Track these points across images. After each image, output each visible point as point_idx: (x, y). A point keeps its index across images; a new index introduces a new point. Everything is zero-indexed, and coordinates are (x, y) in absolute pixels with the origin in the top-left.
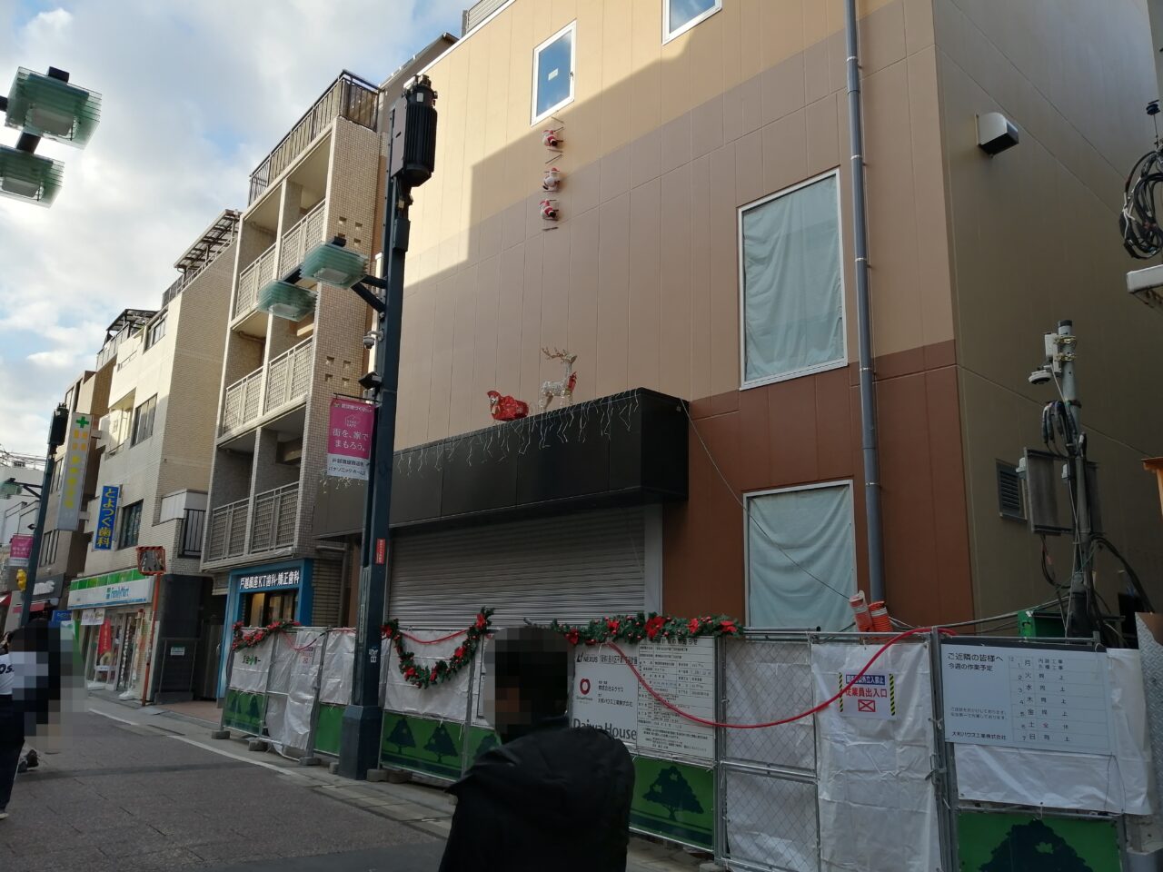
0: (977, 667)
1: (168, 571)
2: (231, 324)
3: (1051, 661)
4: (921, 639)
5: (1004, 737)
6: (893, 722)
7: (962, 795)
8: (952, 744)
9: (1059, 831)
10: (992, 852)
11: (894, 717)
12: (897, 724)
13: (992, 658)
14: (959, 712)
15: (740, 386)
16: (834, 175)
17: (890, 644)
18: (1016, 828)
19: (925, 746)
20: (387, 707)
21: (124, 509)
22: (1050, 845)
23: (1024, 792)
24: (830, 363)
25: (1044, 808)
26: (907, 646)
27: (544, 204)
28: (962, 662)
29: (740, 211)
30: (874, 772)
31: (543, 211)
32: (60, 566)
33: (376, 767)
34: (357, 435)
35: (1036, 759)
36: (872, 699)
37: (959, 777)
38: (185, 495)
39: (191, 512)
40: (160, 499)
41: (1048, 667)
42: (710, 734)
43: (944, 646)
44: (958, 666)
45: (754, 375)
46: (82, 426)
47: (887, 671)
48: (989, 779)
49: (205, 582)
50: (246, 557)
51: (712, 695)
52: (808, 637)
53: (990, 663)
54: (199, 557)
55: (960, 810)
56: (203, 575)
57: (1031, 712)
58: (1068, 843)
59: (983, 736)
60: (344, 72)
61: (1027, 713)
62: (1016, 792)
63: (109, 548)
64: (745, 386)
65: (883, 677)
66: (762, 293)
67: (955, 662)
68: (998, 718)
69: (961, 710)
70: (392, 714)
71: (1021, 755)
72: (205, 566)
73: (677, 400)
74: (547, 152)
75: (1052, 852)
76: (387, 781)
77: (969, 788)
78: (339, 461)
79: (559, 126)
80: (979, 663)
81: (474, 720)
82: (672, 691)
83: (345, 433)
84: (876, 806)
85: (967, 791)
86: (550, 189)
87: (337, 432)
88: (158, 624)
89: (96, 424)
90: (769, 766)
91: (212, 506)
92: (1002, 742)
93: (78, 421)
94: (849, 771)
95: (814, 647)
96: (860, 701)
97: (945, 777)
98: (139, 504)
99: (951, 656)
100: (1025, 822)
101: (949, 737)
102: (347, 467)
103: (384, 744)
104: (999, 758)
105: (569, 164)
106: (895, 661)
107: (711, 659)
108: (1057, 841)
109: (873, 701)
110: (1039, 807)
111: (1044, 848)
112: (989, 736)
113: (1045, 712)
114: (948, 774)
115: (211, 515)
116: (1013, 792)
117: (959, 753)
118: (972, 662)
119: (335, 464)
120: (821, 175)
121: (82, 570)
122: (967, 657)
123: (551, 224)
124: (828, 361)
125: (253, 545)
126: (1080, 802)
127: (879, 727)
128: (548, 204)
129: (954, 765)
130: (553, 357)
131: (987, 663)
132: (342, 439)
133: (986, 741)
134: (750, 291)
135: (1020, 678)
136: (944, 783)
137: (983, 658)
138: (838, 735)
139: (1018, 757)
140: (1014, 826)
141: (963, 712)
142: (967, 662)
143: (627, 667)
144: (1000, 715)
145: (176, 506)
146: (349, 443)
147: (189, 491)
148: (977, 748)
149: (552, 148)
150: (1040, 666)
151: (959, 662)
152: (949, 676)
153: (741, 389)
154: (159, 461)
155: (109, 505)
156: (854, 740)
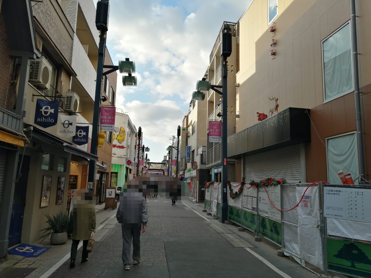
0: (335, 194)
1: (198, 168)
2: (208, 99)
3: (359, 192)
4: (317, 185)
5: (342, 216)
6: (311, 210)
7: (328, 233)
8: (326, 218)
9: (360, 247)
10: (338, 251)
11: (311, 209)
12: (312, 211)
13: (340, 191)
14: (328, 208)
15: (323, 102)
16: (349, 23)
17: (309, 187)
18: (345, 245)
19: (317, 218)
20: (229, 204)
21: (192, 152)
22: (357, 251)
23: (348, 234)
24: (349, 91)
25: (355, 240)
26: (314, 187)
27: (271, 51)
28: (330, 192)
29: (322, 42)
30: (307, 225)
31: (271, 53)
32: (183, 167)
33: (227, 220)
34: (217, 130)
35: (352, 223)
36: (307, 203)
37: (328, 228)
38: (202, 148)
39: (203, 152)
40: (198, 149)
41: (358, 194)
42: (280, 212)
43: (325, 187)
44: (329, 194)
45: (328, 98)
46: (184, 131)
47: (310, 195)
48: (336, 229)
49: (208, 171)
50: (214, 164)
51: (280, 201)
52: (296, 185)
53: (339, 193)
54: (206, 164)
55: (328, 238)
56: (207, 169)
57: (351, 209)
58: (363, 251)
59: (336, 215)
60: (224, 22)
61: (350, 209)
62: (344, 234)
63: (190, 162)
64: (325, 102)
65: (309, 197)
66: (329, 69)
67: (328, 192)
68: (341, 210)
69: (329, 207)
70: (230, 206)
71: (348, 223)
72: (207, 166)
73: (305, 109)
74: (272, 34)
75: (357, 253)
76: (230, 224)
77: (330, 231)
78: (212, 138)
79: (275, 24)
80: (335, 193)
81: (243, 208)
82: (274, 201)
83: (213, 130)
84: (308, 235)
85: (330, 232)
86: (273, 46)
87: (211, 130)
88: (198, 182)
89: (187, 130)
90: (291, 223)
91: (207, 150)
92: (341, 218)
93: (183, 130)
94: (302, 224)
95: (297, 187)
96: (305, 204)
97: (324, 227)
98: (194, 150)
99: (327, 191)
100: (348, 243)
101: (325, 215)
102: (215, 139)
103: (229, 215)
104: (341, 223)
105: (278, 36)
106: (311, 192)
107: (280, 191)
108: (359, 250)
109: (307, 204)
110: (352, 239)
111: (355, 252)
112: (337, 216)
113: (356, 209)
114: (324, 226)
115: (207, 153)
116: (344, 233)
117: (328, 220)
118: (333, 192)
119: (211, 139)
120: (345, 24)
121: (187, 168)
122: (332, 191)
123: (273, 57)
124: (349, 90)
125: (215, 161)
126: (367, 239)
127: (308, 212)
128: (272, 51)
129: (326, 224)
130: (272, 100)
131: (338, 193)
132: (213, 132)
133: (336, 217)
134: (326, 69)
135: (348, 197)
136: (323, 229)
137: (337, 191)
138: (300, 214)
139: (347, 223)
140: (345, 244)
141: (330, 208)
142: (332, 192)
143: (266, 194)
144: (341, 209)
145: (200, 151)
146: (215, 133)
147: (203, 146)
148: (334, 219)
149: (273, 32)
150: (355, 194)
151: (329, 192)
152: (326, 197)
153: (324, 103)
154: (196, 139)
155: (189, 151)
156: (304, 215)
